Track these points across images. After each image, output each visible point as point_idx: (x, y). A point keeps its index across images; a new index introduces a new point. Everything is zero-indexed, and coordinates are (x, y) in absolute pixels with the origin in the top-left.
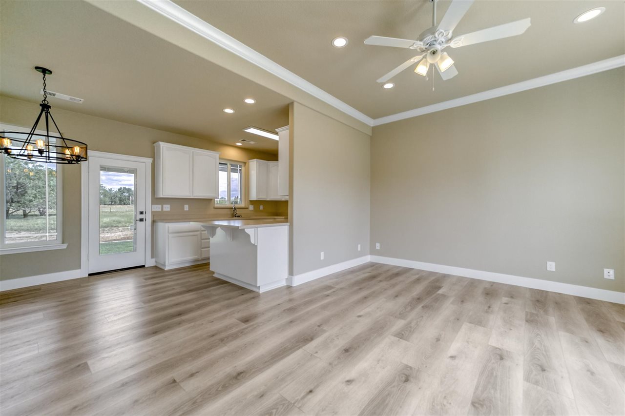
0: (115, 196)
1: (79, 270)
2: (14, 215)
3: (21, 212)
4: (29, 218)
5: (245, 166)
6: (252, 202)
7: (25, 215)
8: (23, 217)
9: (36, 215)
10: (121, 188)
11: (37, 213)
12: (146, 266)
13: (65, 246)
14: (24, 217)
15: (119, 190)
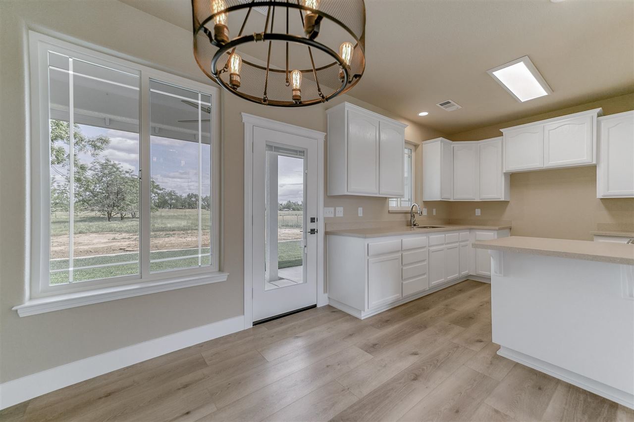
0: (185, 201)
1: (242, 317)
2: (115, 217)
3: (119, 215)
4: (125, 220)
5: (415, 150)
6: (427, 204)
7: (122, 218)
8: (120, 219)
9: (129, 218)
10: (190, 194)
11: (130, 216)
12: (318, 306)
13: (223, 277)
14: (122, 220)
15: (188, 195)
